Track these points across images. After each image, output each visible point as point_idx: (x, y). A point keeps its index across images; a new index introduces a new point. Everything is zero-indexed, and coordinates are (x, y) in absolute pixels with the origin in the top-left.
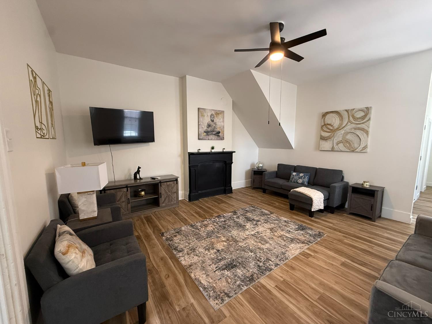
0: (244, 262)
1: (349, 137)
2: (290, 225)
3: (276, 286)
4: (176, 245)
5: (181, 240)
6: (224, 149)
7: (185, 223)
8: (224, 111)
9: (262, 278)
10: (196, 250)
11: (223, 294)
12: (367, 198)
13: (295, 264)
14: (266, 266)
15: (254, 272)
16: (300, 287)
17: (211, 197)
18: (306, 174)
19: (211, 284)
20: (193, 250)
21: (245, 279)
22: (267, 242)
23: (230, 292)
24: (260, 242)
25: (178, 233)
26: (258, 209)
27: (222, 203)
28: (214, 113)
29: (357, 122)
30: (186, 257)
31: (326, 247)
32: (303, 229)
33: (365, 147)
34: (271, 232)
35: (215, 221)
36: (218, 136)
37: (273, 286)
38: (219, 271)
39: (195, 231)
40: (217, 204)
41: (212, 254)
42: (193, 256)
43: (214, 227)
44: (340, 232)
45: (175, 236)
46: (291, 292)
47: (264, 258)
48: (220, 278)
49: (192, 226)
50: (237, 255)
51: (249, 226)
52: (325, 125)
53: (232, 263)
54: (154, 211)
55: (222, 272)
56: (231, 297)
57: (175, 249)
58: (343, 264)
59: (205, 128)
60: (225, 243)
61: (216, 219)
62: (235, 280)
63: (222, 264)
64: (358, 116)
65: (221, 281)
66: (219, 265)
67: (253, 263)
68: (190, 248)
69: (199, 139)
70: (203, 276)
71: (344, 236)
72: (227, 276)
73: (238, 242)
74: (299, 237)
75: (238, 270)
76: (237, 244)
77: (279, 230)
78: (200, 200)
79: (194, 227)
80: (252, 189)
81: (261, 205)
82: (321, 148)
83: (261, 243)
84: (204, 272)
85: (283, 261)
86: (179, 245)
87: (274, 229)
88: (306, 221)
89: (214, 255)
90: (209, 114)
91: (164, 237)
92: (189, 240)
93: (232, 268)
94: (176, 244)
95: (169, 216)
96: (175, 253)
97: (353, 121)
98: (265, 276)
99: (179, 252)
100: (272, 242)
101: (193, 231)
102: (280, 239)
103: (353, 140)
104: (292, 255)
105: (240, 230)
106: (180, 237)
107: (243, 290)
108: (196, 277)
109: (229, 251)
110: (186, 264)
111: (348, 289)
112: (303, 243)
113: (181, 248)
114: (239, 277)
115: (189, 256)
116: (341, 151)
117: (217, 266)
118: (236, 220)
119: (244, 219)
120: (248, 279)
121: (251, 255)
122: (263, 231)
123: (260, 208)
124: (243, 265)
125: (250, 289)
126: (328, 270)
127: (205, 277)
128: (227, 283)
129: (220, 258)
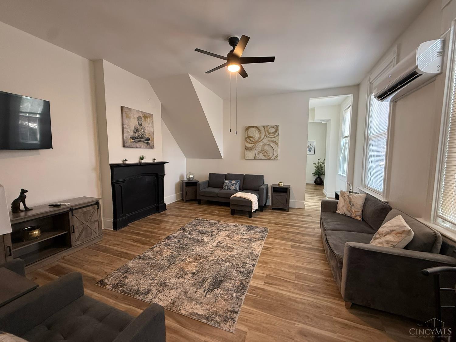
0: (227, 274)
1: (266, 148)
2: (240, 228)
3: (265, 283)
4: (136, 288)
5: (139, 280)
6: (155, 159)
7: (128, 257)
8: (153, 115)
9: (250, 281)
10: (167, 283)
11: (229, 313)
12: (282, 194)
13: (265, 258)
14: (247, 270)
15: (241, 279)
16: (280, 275)
17: (142, 219)
18: (237, 180)
19: (211, 311)
20: (164, 284)
21: (238, 289)
22: (233, 249)
23: (234, 308)
24: (227, 251)
25: (126, 272)
26: (204, 220)
27: (162, 223)
28: (141, 116)
29: (271, 137)
30: (161, 296)
31: (275, 238)
32: (252, 229)
33: (277, 156)
34: (230, 238)
35: (166, 244)
36: (148, 143)
37: (263, 284)
38: (210, 293)
39: (149, 263)
40: (155, 225)
41: (189, 280)
42: (168, 291)
43: (170, 250)
44: (275, 224)
45: (126, 278)
46: (277, 282)
47: (240, 263)
48: (216, 300)
49: (140, 258)
50: (216, 271)
51: (207, 239)
52: (248, 137)
53: (216, 279)
54: (62, 255)
55: (213, 292)
56: (238, 311)
57: (137, 294)
58: (292, 246)
59: (132, 133)
60: (195, 264)
61: (167, 241)
62: (230, 294)
63: (207, 286)
64: (271, 132)
65: (219, 302)
66: (205, 287)
67: (235, 271)
68: (157, 284)
69: (124, 146)
70: (196, 306)
71: (279, 226)
72: (221, 294)
73: (207, 257)
74: (254, 236)
75: (226, 284)
76: (208, 260)
77: (235, 235)
78: (130, 225)
79: (145, 258)
80: (185, 202)
81: (204, 216)
82: (247, 157)
83: (229, 251)
84: (194, 302)
85: (256, 259)
86: (139, 286)
87: (230, 235)
88: (248, 221)
89: (193, 280)
90: (136, 116)
91: (107, 286)
92: (150, 276)
93: (220, 284)
94: (134, 288)
95: (96, 256)
96: (141, 298)
97: (268, 136)
98: (251, 278)
99: (146, 295)
100: (237, 247)
101: (147, 263)
102: (241, 242)
103: (269, 150)
104: (259, 253)
105: (201, 245)
106: (134, 276)
107: (243, 300)
108: (189, 311)
109: (205, 269)
110: (166, 305)
111: (305, 262)
112: (259, 240)
113: (145, 289)
114: (231, 290)
115: (163, 294)
116: (262, 159)
117: (203, 289)
118: (190, 236)
119: (198, 234)
120: (241, 288)
121: (228, 265)
122: (222, 240)
123: (205, 219)
124: (227, 276)
125: (248, 296)
126: (287, 254)
127: (199, 307)
128: (225, 301)
129: (200, 280)
